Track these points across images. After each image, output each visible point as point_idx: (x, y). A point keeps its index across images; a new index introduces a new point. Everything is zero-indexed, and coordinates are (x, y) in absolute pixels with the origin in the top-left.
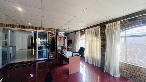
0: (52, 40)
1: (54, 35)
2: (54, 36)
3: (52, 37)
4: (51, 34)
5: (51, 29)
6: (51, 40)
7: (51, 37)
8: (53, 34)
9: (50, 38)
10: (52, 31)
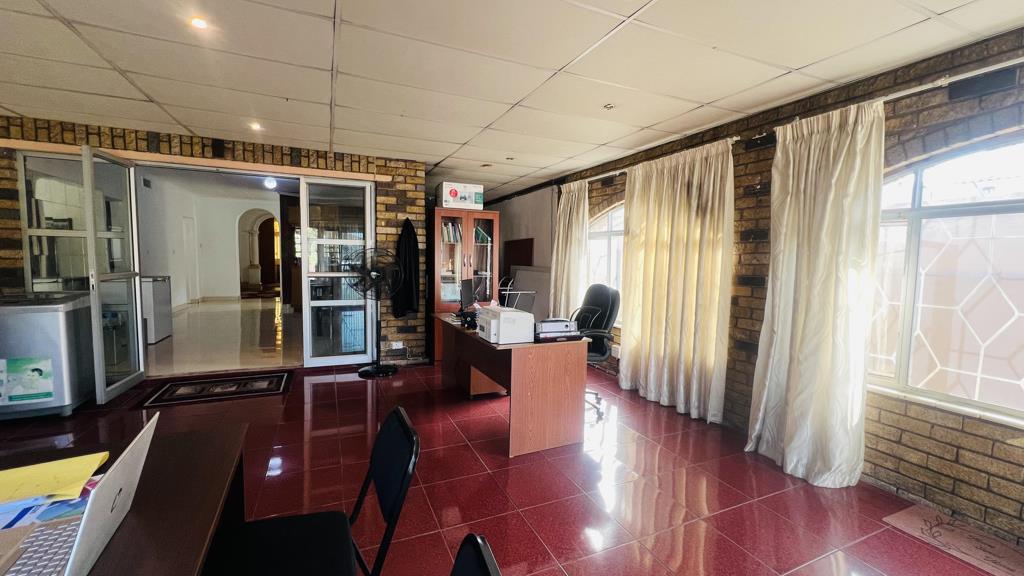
0: (400, 236)
1: (413, 202)
2: (415, 209)
3: (402, 217)
4: (392, 200)
5: (393, 164)
6: (395, 238)
7: (391, 215)
8: (410, 195)
9: (389, 224)
10: (401, 179)
